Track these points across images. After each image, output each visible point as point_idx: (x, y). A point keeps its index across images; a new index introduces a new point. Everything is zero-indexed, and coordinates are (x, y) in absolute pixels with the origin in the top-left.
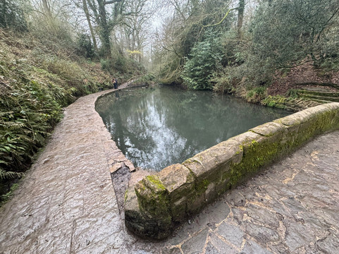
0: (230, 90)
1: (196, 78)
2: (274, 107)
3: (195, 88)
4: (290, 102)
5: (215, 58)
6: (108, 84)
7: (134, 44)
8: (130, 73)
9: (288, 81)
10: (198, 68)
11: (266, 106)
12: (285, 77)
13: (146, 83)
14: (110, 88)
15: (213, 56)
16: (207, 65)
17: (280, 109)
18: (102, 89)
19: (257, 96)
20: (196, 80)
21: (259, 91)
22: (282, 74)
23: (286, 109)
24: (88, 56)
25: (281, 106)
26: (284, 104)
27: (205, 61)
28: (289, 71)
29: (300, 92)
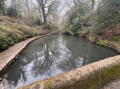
0: (86, 36)
1: (73, 31)
2: (102, 46)
3: (73, 35)
4: (110, 44)
5: (81, 24)
6: (43, 33)
7: (55, 20)
8: (52, 30)
9: (112, 33)
10: (74, 28)
11: (99, 45)
12: (111, 31)
13: (57, 33)
14: (44, 35)
15: (80, 23)
16: (77, 26)
17: (106, 47)
18: (41, 35)
19: (95, 40)
20: (73, 32)
21: (96, 38)
22: (109, 30)
23: (108, 47)
24: (38, 24)
25: (106, 45)
26: (108, 45)
27: (77, 25)
28: (113, 28)
29: (118, 39)
